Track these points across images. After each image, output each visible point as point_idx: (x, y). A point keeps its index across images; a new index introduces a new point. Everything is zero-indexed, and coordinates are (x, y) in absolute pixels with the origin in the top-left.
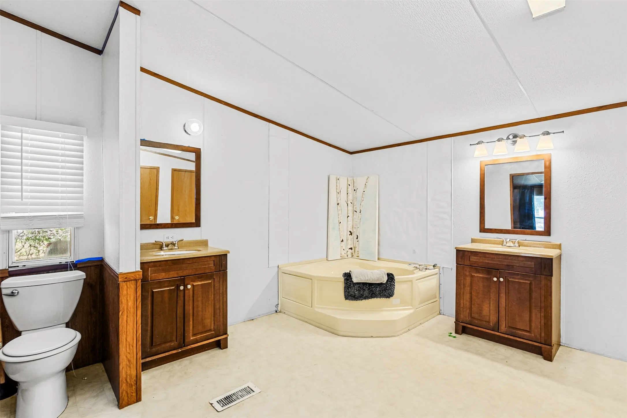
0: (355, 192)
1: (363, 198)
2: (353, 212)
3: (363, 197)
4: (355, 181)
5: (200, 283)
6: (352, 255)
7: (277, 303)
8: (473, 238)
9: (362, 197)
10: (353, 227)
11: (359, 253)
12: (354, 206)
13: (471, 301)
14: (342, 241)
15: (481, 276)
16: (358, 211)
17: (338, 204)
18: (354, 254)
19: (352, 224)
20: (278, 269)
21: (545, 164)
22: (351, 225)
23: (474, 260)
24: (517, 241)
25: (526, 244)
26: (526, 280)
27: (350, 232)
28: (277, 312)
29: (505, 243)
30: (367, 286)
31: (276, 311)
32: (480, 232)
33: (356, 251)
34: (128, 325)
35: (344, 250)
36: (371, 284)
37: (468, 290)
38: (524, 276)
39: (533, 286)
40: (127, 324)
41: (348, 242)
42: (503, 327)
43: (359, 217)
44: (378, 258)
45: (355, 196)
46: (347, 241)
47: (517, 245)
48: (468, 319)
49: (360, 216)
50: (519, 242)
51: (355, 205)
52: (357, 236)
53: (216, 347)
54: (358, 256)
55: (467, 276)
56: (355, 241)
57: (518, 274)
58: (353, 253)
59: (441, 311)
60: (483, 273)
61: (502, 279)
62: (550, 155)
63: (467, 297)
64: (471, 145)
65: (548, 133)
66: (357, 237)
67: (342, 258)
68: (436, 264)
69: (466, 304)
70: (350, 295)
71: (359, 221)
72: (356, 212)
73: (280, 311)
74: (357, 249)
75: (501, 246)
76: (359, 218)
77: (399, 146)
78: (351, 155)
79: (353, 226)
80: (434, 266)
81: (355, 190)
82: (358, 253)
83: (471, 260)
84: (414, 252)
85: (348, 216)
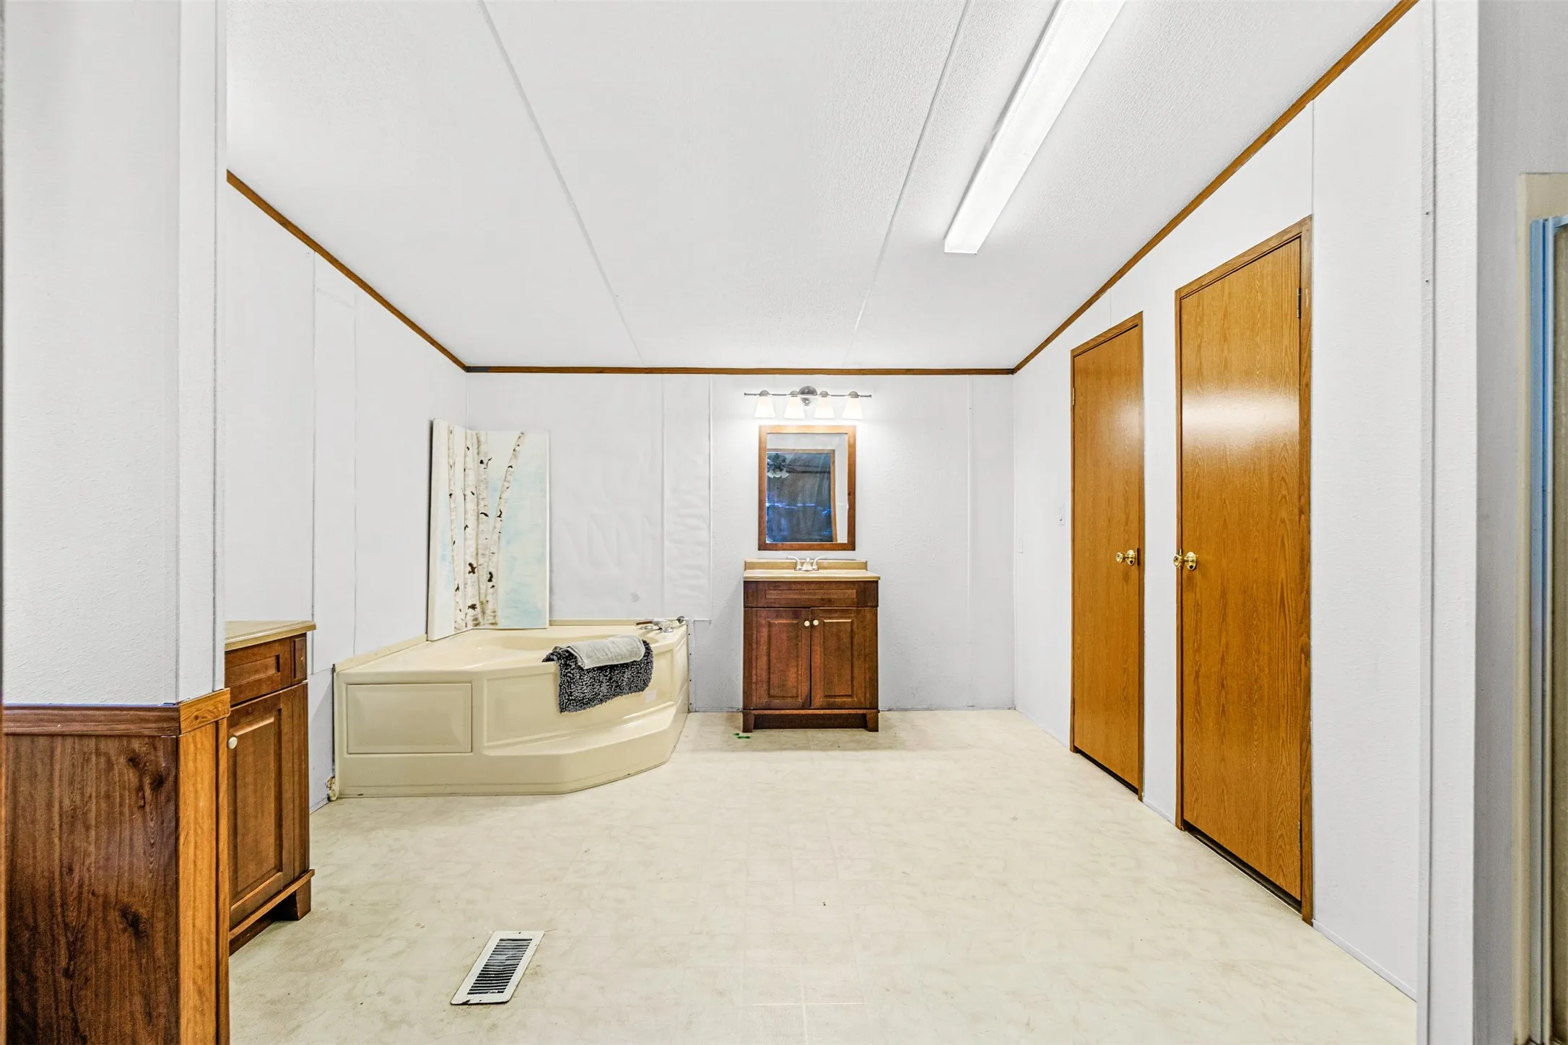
0: (483, 466)
1: (509, 482)
2: (478, 517)
3: (507, 479)
4: (482, 439)
5: (249, 729)
6: (476, 622)
7: (331, 775)
8: (748, 560)
9: (505, 480)
10: (477, 554)
11: (499, 614)
12: (481, 502)
13: (769, 668)
14: (458, 589)
15: (784, 621)
16: (493, 513)
17: (451, 495)
18: (480, 619)
19: (475, 546)
20: (331, 676)
21: (849, 441)
22: (473, 549)
23: (773, 597)
24: (815, 560)
25: (825, 565)
26: (846, 618)
27: (470, 565)
28: (333, 799)
29: (799, 567)
30: (606, 672)
31: (329, 799)
32: (759, 550)
33: (489, 612)
34: (198, 875)
35: (460, 610)
36: (613, 668)
37: (763, 649)
38: (844, 613)
39: (855, 626)
40: (195, 871)
41: (467, 590)
42: (818, 699)
43: (495, 527)
44: (550, 621)
45: (484, 477)
46: (465, 588)
47: (815, 567)
48: (765, 700)
49: (499, 525)
50: (817, 563)
51: (483, 499)
52: (490, 573)
53: (272, 923)
54: (493, 624)
55: (761, 626)
56: (483, 587)
57: (836, 611)
58: (480, 616)
59: (691, 706)
60: (787, 618)
61: (816, 623)
62: (855, 427)
63: (763, 662)
64: (745, 394)
65: (857, 396)
66: (489, 576)
67: (458, 632)
68: (683, 617)
69: (761, 675)
70: (572, 700)
71: (496, 536)
72: (486, 515)
73: (340, 794)
74: (490, 607)
75: (793, 571)
76: (497, 531)
77: (601, 372)
78: (468, 373)
79: (477, 549)
80: (679, 620)
81: (482, 462)
82: (495, 616)
83: (767, 596)
84: (635, 598)
85: (467, 526)
